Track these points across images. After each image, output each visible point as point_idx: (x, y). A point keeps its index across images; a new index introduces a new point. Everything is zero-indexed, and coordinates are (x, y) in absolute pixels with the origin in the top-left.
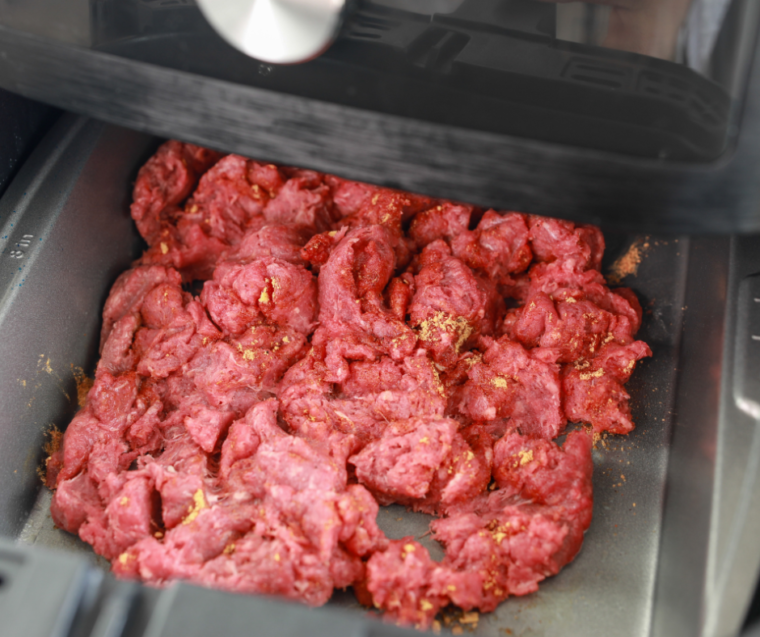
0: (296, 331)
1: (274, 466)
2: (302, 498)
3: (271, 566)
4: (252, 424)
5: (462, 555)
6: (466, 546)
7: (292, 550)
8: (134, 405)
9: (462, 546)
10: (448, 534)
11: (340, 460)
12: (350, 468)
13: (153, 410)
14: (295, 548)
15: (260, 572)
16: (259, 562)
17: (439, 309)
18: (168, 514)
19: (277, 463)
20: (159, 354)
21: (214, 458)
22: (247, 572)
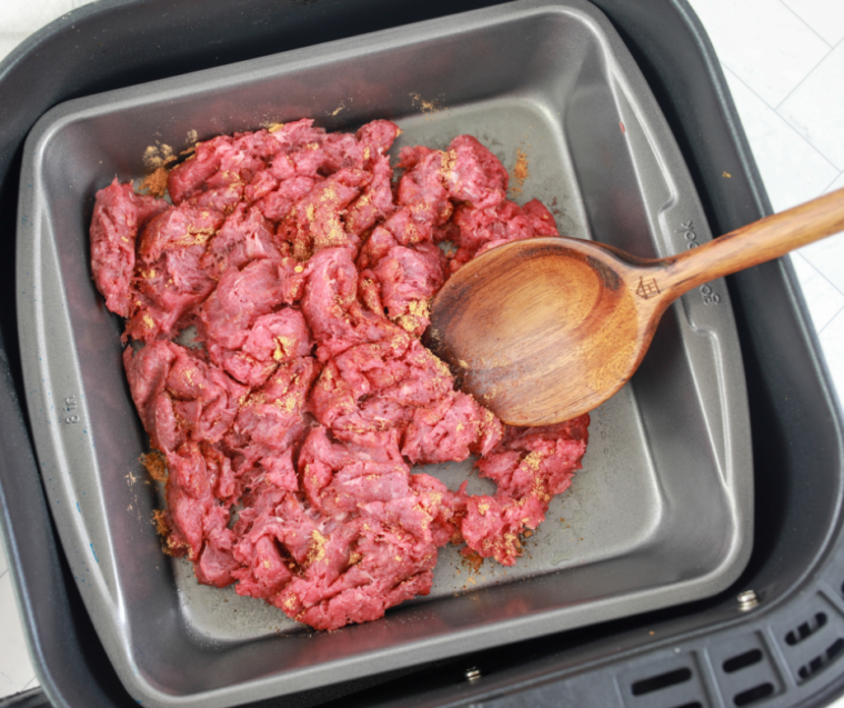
0: (303, 357)
1: (359, 491)
2: (392, 507)
3: (396, 565)
4: (319, 457)
5: (512, 485)
6: (513, 478)
7: (405, 549)
8: (208, 468)
9: (510, 479)
10: (497, 475)
11: (397, 458)
12: (406, 459)
13: (226, 468)
14: (406, 546)
15: (390, 573)
16: (386, 565)
17: (411, 300)
18: (296, 555)
19: (361, 488)
20: (208, 424)
21: (303, 495)
22: (381, 576)
